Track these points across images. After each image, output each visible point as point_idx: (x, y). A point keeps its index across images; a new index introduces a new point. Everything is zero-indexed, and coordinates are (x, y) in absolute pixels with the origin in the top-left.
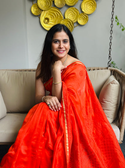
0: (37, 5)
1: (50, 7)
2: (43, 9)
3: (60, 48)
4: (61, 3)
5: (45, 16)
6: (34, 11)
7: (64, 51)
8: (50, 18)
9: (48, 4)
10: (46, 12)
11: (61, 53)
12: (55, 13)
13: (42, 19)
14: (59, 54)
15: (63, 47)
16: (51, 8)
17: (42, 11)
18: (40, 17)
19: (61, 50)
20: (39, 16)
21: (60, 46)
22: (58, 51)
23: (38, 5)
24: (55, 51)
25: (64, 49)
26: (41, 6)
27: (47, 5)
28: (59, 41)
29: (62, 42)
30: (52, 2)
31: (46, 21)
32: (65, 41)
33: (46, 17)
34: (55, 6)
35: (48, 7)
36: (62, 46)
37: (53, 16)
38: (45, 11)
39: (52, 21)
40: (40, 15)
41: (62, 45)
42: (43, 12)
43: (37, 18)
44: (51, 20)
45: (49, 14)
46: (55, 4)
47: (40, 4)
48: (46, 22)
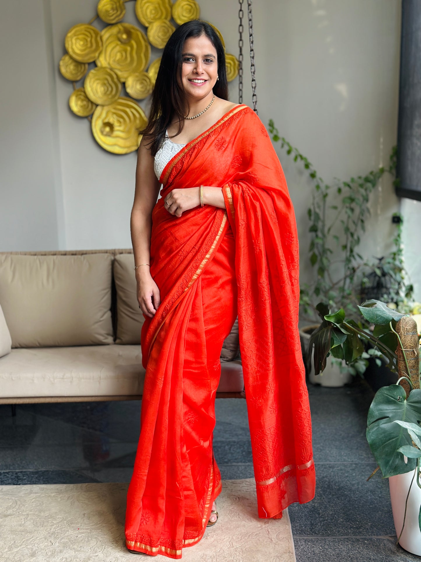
0: (85, 92)
1: (116, 98)
2: (99, 102)
3: (197, 74)
4: (142, 88)
5: (105, 118)
6: (76, 105)
7: (206, 81)
8: (116, 124)
9: (110, 89)
10: (106, 109)
11: (199, 87)
12: (128, 110)
13: (97, 125)
14: (194, 88)
15: (204, 72)
16: (119, 98)
17: (97, 105)
18: (92, 118)
19: (199, 78)
20: (89, 118)
21: (196, 68)
22: (190, 80)
23: (87, 93)
24: (185, 81)
25: (206, 77)
26: (94, 95)
27: (108, 92)
28: (195, 58)
29: (200, 61)
30: (120, 86)
31: (108, 129)
32: (207, 60)
33: (106, 121)
34: (127, 95)
35: (110, 96)
36: (200, 70)
37: (122, 117)
38: (103, 106)
39: (121, 128)
40: (92, 116)
41: (202, 67)
42: (99, 109)
43: (86, 122)
44: (120, 126)
45: (114, 113)
46: (129, 90)
47: (92, 90)
48: (108, 132)
